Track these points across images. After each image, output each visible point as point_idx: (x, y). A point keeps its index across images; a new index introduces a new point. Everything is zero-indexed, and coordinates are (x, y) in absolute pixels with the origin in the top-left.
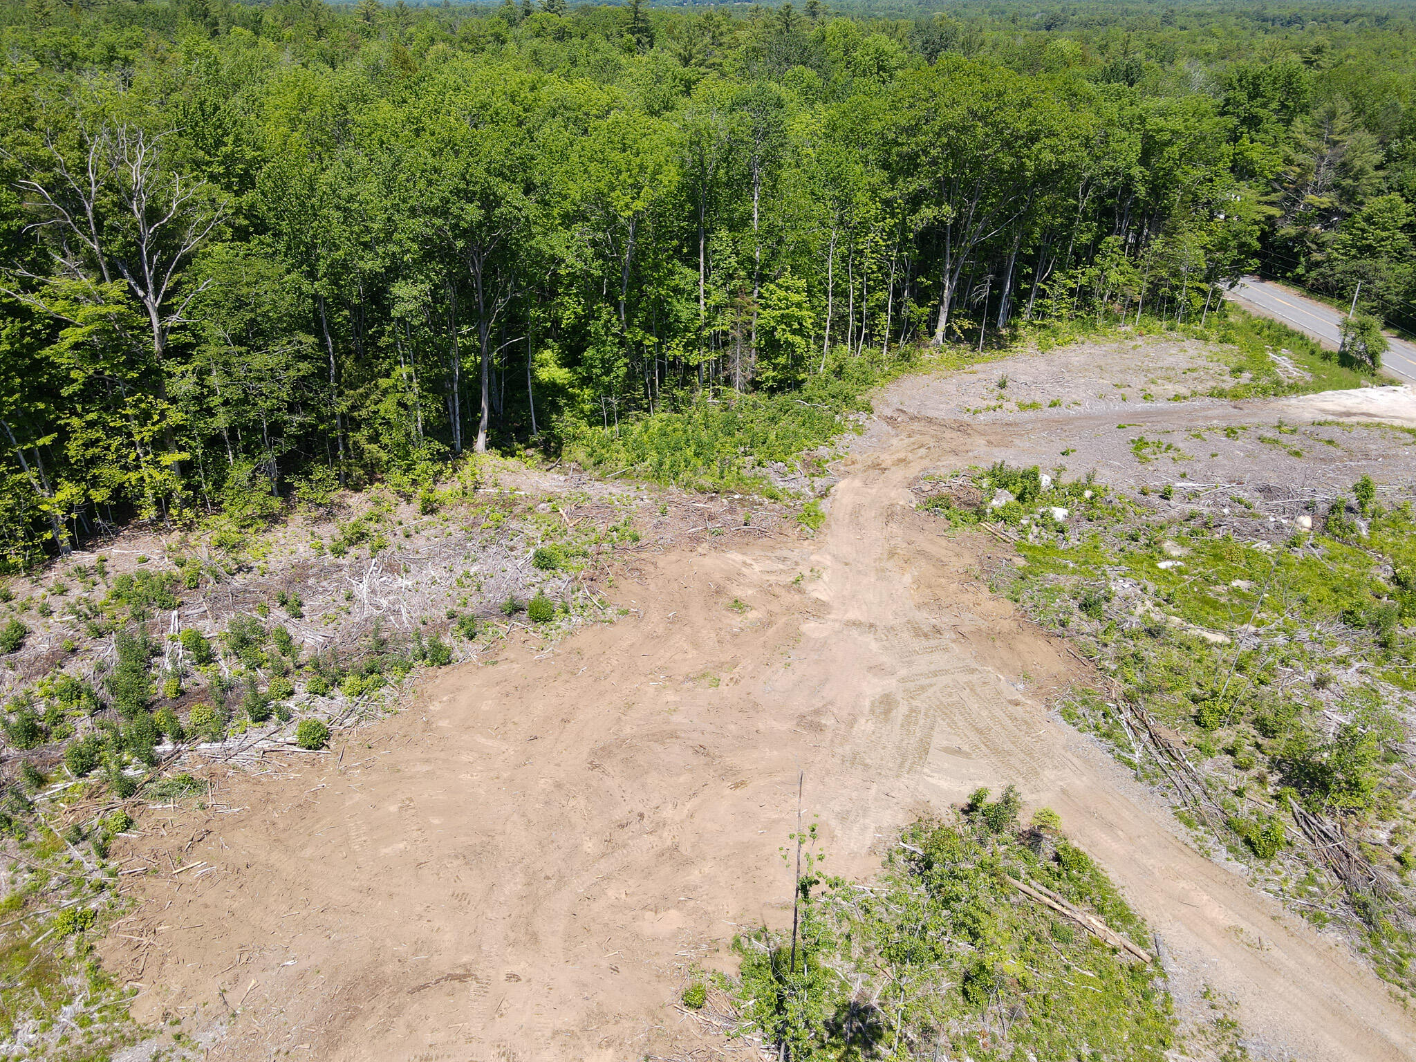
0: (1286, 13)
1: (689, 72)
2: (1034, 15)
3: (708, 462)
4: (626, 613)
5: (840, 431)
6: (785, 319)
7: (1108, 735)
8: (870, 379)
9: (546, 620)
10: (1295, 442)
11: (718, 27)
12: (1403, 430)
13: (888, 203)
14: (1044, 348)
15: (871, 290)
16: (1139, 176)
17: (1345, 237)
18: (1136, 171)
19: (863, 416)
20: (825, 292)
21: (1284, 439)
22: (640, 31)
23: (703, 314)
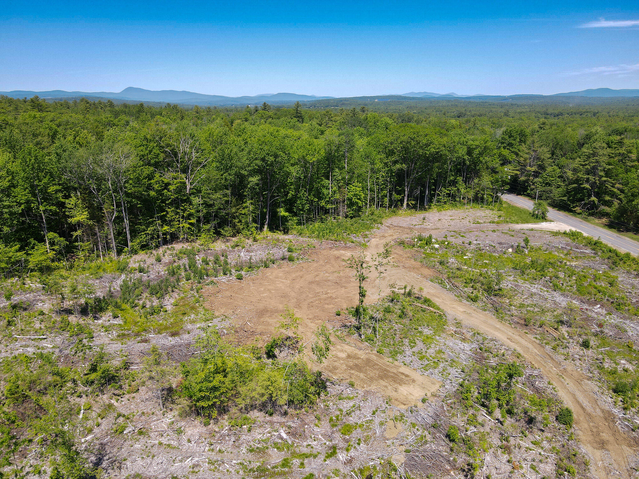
0: (556, 112)
1: (322, 128)
2: (454, 112)
3: (333, 234)
4: (314, 260)
5: (372, 228)
6: (355, 195)
7: (441, 284)
8: (382, 216)
9: (293, 261)
10: (513, 233)
11: (331, 115)
12: (548, 231)
13: (386, 164)
14: (439, 211)
15: (382, 190)
16: (467, 159)
17: (540, 180)
18: (466, 157)
19: (379, 225)
20: (367, 189)
21: (509, 233)
22: (298, 117)
23: (330, 193)
